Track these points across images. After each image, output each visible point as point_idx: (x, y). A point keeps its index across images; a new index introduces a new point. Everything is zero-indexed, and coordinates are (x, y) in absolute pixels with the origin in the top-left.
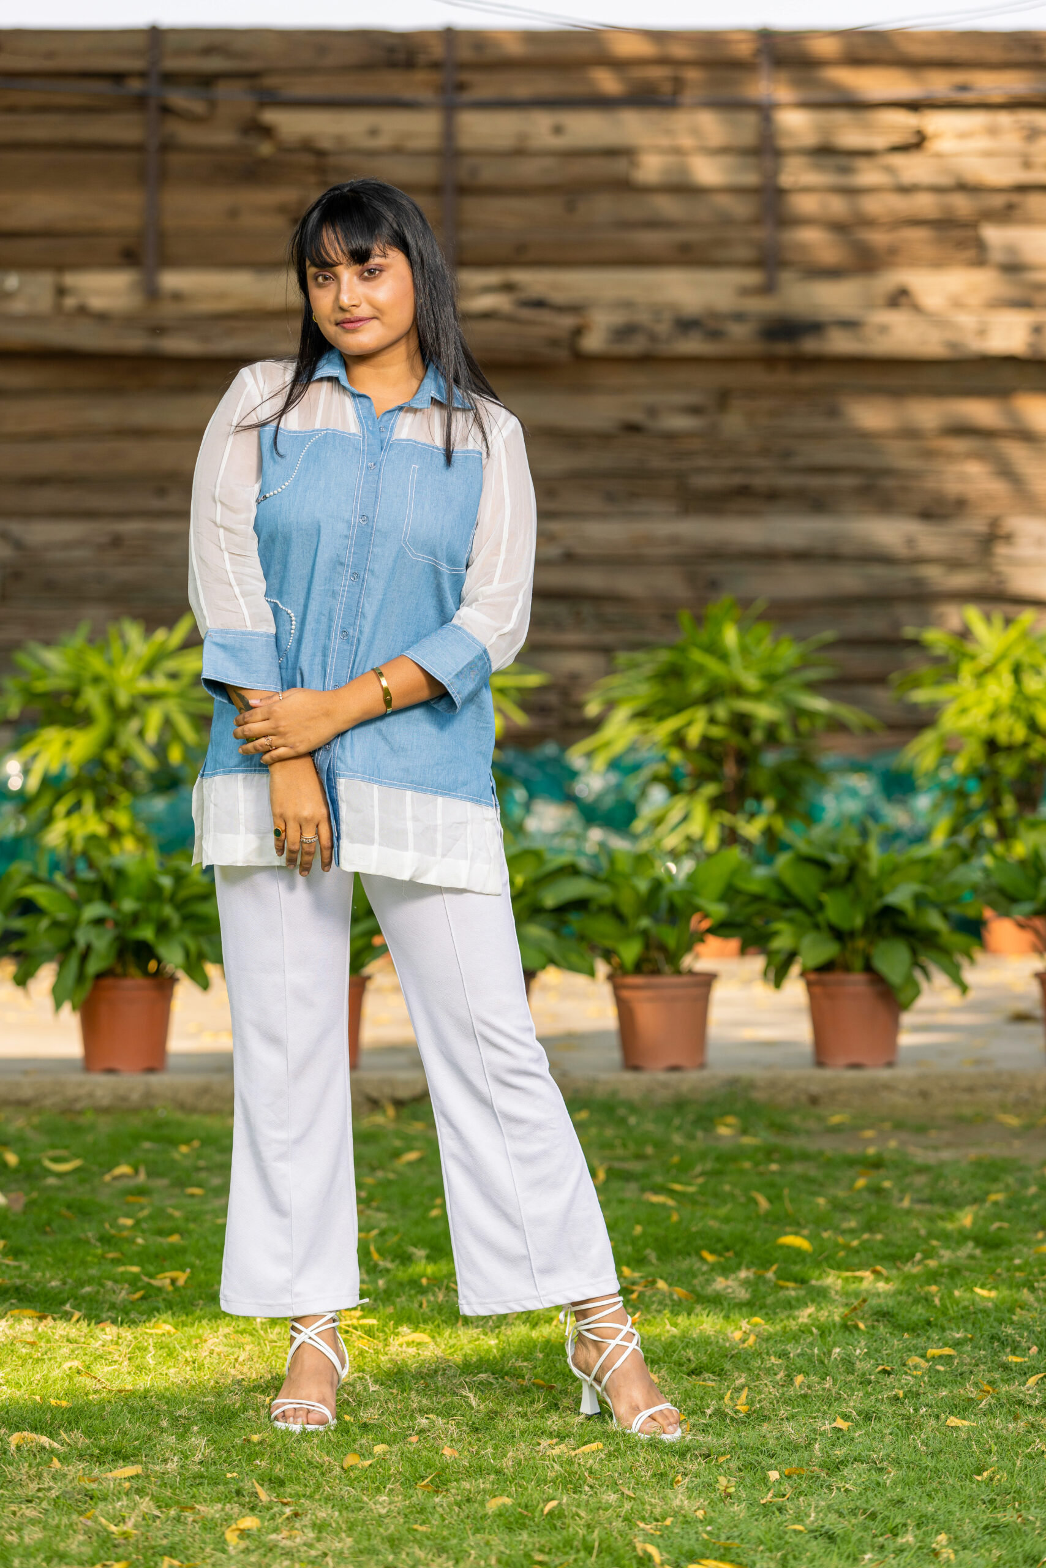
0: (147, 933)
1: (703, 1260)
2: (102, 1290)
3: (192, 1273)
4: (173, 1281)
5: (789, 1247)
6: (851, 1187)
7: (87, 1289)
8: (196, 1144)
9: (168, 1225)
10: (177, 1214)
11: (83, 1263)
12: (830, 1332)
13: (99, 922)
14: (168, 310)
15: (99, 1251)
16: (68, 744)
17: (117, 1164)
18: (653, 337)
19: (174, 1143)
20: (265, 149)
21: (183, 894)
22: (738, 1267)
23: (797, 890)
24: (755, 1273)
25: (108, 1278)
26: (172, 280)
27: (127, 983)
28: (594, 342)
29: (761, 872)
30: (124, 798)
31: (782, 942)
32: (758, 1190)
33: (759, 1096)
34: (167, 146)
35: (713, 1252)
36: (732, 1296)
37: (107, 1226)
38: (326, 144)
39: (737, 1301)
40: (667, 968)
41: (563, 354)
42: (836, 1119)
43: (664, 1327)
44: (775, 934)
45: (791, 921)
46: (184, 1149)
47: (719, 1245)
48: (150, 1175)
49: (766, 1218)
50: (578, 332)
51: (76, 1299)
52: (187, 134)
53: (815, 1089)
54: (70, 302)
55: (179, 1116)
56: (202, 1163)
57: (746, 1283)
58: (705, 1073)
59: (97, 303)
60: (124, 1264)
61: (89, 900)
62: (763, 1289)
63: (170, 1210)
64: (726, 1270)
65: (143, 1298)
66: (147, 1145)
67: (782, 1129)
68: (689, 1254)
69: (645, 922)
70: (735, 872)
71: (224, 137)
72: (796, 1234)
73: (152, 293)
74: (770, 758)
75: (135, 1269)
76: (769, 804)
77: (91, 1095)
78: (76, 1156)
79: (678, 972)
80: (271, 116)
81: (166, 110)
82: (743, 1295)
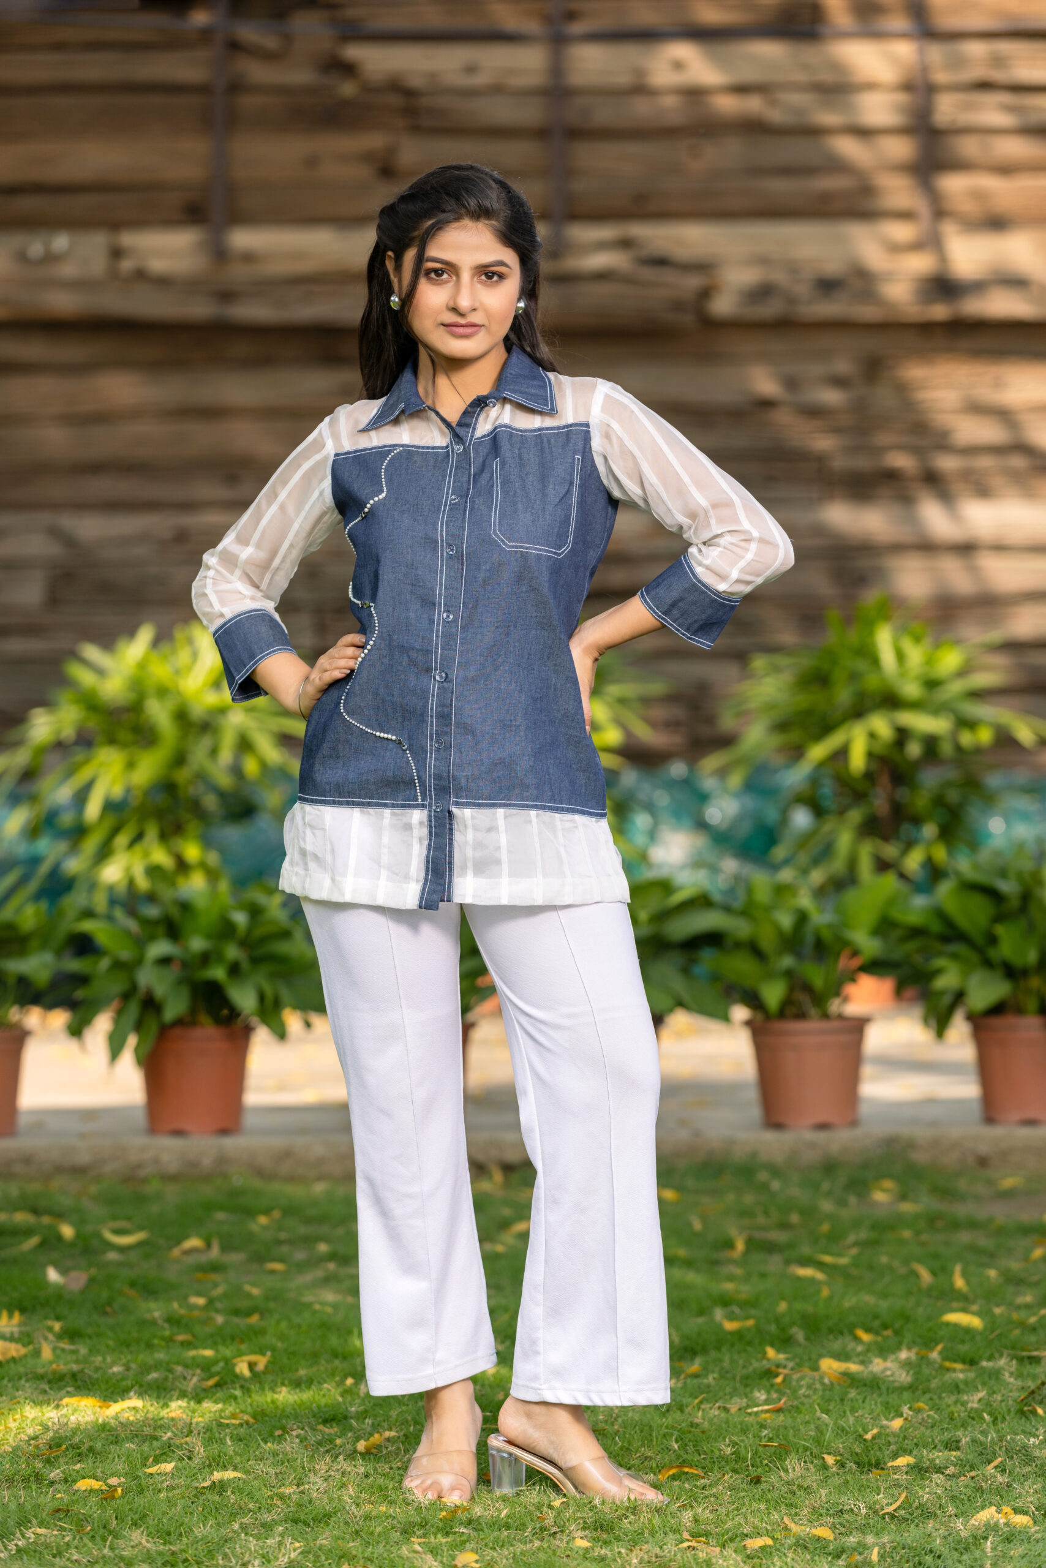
0: (218, 973)
1: (857, 1339)
2: (171, 1376)
3: (273, 1356)
4: (251, 1366)
5: (956, 1326)
6: (1026, 1259)
7: (154, 1375)
8: (276, 1214)
9: (244, 1304)
10: (255, 1291)
11: (149, 1346)
12: (1004, 1418)
13: (165, 961)
14: (238, 273)
15: (167, 1333)
16: (130, 765)
17: (186, 1237)
18: (791, 300)
19: (250, 1213)
20: (347, 89)
21: (260, 932)
22: (898, 1347)
23: (962, 921)
24: (917, 1354)
25: (178, 1363)
26: (243, 239)
27: (198, 1033)
28: (723, 305)
29: (920, 902)
30: (193, 826)
31: (948, 980)
32: (919, 1260)
33: (920, 1157)
34: (236, 87)
35: (868, 1330)
36: (891, 1379)
37: (175, 1305)
38: (416, 82)
39: (897, 1384)
40: (813, 1011)
41: (688, 319)
42: (1008, 1183)
43: (815, 1414)
44: (938, 972)
45: (955, 957)
46: (263, 1220)
47: (876, 1323)
48: (225, 1248)
49: (929, 1292)
50: (706, 293)
51: (141, 1386)
52: (258, 72)
53: (983, 1149)
54: (127, 265)
55: (257, 1183)
56: (283, 1235)
57: (907, 1365)
58: (858, 1132)
59: (158, 265)
60: (196, 1348)
61: (152, 938)
62: (926, 1371)
63: (247, 1288)
64: (884, 1352)
65: (218, 1385)
66: (220, 1216)
67: (946, 1193)
68: (842, 1333)
69: (787, 961)
70: (891, 902)
71: (300, 76)
72: (965, 1310)
73: (220, 254)
74: (930, 779)
75: (208, 1353)
76: (929, 830)
77: (156, 1161)
78: (140, 1228)
79: (826, 1016)
80: (354, 52)
81: (235, 46)
82: (904, 1377)
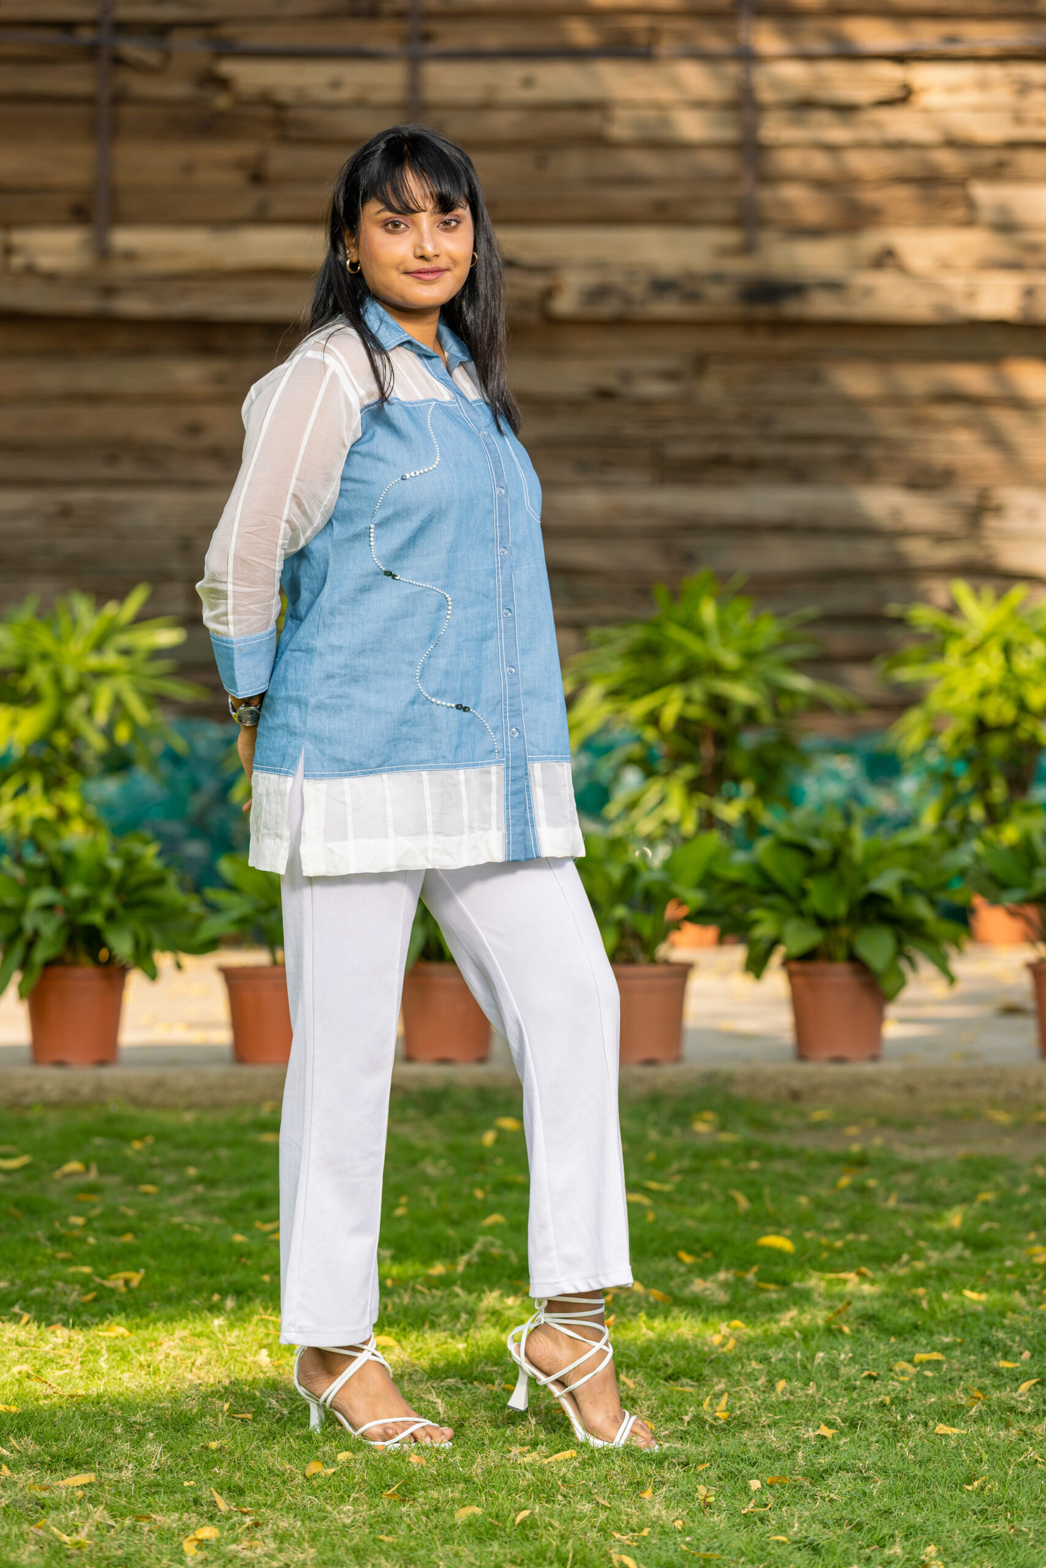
0: (96, 918)
1: (680, 1261)
2: (52, 1292)
3: (147, 1273)
4: (127, 1282)
5: (770, 1249)
6: (834, 1186)
7: (37, 1290)
8: (150, 1139)
9: (120, 1224)
10: (130, 1212)
11: (33, 1263)
12: (813, 1336)
13: (48, 908)
14: (120, 270)
15: (49, 1251)
16: (14, 723)
17: (66, 1161)
18: (628, 300)
19: (125, 1138)
20: (222, 101)
21: (134, 880)
22: (717, 1269)
23: (779, 876)
24: (735, 1275)
25: (59, 1279)
26: (124, 238)
27: (78, 972)
28: (565, 304)
29: (740, 857)
30: (74, 780)
31: (765, 930)
32: (738, 1188)
33: (739, 1091)
34: (119, 98)
35: (690, 1252)
36: (711, 1298)
37: (57, 1225)
38: (285, 96)
39: (715, 1304)
40: (641, 957)
41: (532, 317)
42: (819, 1115)
43: (640, 1330)
44: (755, 923)
45: (771, 908)
46: (137, 1145)
47: (697, 1245)
48: (102, 1171)
49: (746, 1217)
50: (549, 294)
51: (25, 1300)
52: (141, 86)
53: (796, 1084)
54: (17, 261)
55: (131, 1111)
56: (156, 1160)
57: (725, 1285)
58: (682, 1068)
59: (46, 262)
60: (75, 1264)
61: (37, 885)
62: (743, 1291)
63: (123, 1209)
64: (704, 1272)
65: (95, 1300)
66: (98, 1141)
67: (762, 1125)
68: (665, 1255)
69: (618, 910)
70: (714, 858)
71: (176, 88)
72: (778, 1234)
73: (103, 252)
74: (749, 740)
75: (87, 1270)
76: (748, 787)
77: (39, 1089)
78: (24, 1152)
79: (653, 961)
80: (228, 68)
81: (118, 61)
82: (723, 1297)
